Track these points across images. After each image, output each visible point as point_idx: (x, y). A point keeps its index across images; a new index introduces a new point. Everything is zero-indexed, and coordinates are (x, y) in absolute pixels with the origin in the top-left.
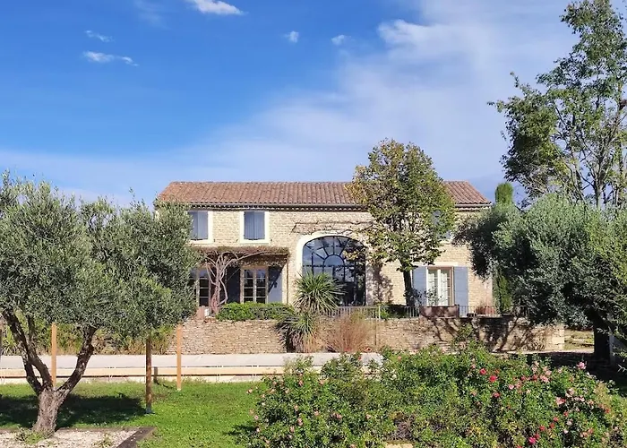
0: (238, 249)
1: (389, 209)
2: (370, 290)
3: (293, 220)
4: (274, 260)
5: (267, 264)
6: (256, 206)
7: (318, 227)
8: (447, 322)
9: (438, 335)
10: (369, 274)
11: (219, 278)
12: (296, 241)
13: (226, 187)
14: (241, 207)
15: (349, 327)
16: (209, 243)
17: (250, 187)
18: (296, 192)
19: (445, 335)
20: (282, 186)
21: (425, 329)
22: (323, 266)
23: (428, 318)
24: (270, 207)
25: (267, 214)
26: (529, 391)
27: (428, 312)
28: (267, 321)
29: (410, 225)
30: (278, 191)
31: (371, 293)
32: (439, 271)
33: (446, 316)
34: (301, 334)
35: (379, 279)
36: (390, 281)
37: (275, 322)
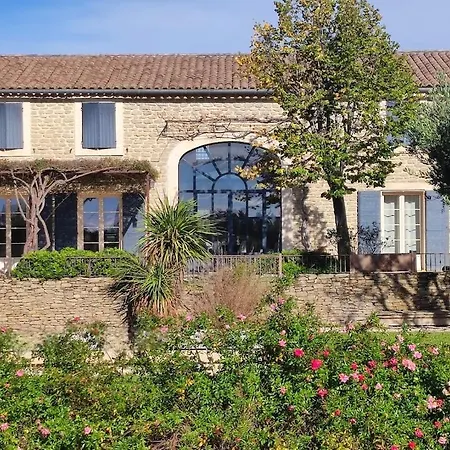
0: (66, 164)
1: (310, 94)
2: (289, 230)
3: (161, 116)
4: (130, 182)
5: (120, 189)
6: (99, 94)
7: (204, 127)
8: (395, 280)
9: (382, 300)
10: (288, 205)
11: (36, 212)
12: (166, 151)
13: (58, 63)
14: (76, 94)
15: (229, 288)
16: (25, 154)
17: (94, 63)
18: (170, 70)
19: (391, 301)
20: (149, 62)
21: (359, 291)
22: (212, 192)
23: (366, 273)
24: (125, 95)
25: (119, 107)
26: (379, 386)
27: (366, 262)
28: (96, 280)
29: (344, 121)
30: (141, 68)
31: (291, 235)
32: (402, 198)
33: (395, 270)
34: (149, 300)
35: (303, 211)
36: (322, 215)
37: (108, 281)
